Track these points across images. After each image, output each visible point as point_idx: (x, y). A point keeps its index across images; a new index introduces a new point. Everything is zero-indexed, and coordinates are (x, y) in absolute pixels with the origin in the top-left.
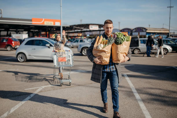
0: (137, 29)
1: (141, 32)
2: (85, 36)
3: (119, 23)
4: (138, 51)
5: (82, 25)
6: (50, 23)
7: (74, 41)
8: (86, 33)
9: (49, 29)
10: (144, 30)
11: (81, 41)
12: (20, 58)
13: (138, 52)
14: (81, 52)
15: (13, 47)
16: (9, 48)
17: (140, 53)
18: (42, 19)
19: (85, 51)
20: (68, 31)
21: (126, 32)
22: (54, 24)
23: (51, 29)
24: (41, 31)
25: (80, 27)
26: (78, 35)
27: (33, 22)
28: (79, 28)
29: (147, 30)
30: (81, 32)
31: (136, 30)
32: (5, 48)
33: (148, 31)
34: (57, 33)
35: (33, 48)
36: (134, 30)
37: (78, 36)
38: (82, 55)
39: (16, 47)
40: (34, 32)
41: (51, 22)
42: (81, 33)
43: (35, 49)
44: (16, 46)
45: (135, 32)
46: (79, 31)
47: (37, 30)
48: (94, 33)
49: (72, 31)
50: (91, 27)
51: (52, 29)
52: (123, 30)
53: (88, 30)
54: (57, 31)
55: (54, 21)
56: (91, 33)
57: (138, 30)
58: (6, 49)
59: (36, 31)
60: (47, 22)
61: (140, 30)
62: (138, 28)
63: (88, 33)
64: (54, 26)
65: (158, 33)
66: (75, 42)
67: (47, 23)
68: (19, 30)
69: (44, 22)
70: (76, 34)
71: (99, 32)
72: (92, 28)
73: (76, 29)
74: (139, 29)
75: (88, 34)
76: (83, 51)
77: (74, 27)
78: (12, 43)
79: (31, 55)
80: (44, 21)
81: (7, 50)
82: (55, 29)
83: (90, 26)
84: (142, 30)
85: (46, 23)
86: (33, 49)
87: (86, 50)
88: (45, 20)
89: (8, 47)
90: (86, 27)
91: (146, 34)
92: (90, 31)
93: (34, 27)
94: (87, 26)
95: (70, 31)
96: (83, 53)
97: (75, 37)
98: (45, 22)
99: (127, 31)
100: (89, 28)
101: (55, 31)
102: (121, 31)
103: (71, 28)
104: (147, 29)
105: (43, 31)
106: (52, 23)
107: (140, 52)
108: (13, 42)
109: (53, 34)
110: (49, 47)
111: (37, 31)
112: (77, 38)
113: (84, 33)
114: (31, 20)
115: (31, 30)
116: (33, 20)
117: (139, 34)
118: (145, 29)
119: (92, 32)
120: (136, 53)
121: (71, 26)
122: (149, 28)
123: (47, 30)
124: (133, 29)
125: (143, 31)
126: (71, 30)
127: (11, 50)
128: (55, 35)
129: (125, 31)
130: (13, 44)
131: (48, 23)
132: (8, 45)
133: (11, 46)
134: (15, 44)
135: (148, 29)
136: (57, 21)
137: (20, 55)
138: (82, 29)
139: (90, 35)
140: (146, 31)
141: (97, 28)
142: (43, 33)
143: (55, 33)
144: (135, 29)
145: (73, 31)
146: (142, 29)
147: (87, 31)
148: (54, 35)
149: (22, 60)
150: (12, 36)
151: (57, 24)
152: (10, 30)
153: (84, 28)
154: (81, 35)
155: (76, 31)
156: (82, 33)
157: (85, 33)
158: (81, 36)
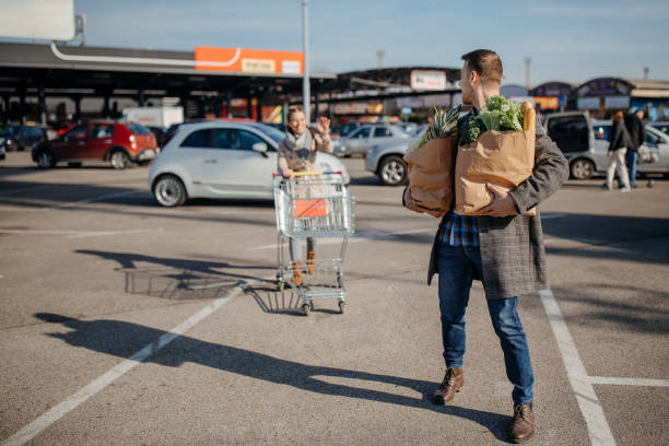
0: (594, 85)
1: (609, 95)
2: (396, 113)
3: (528, 61)
4: (587, 166)
5: (384, 70)
6: (264, 66)
7: (353, 133)
8: (400, 102)
9: (261, 88)
10: (622, 89)
11: (380, 132)
12: (165, 194)
13: (587, 173)
14: (378, 172)
15: (133, 154)
16: (116, 161)
17: (595, 174)
18: (234, 52)
19: (390, 168)
20: (330, 94)
21: (553, 96)
22: (279, 67)
23: (266, 89)
24: (229, 95)
25: (376, 80)
26: (367, 111)
27: (198, 63)
28: (371, 82)
29: (633, 87)
30: (381, 98)
31: (592, 89)
32: (105, 159)
33: (636, 93)
34: (291, 104)
35: (210, 158)
36: (585, 90)
37: (367, 114)
38: (382, 183)
39: (142, 157)
40: (203, 99)
41: (266, 62)
42: (381, 102)
43: (214, 161)
44: (143, 152)
45: (588, 95)
46: (374, 93)
47: (215, 94)
48: (429, 101)
49: (344, 96)
50: (418, 80)
51: (271, 89)
52: (540, 91)
53: (406, 89)
54: (289, 96)
55: (279, 58)
56: (417, 103)
57: (600, 89)
58: (107, 164)
59: (210, 94)
60: (253, 61)
61: (609, 87)
62: (598, 82)
63: (407, 100)
64: (279, 75)
66: (356, 136)
67: (253, 67)
68: (147, 92)
69: (239, 63)
70: (360, 108)
71: (447, 97)
72: (421, 82)
73: (360, 86)
74: (603, 85)
75: (405, 106)
76: (386, 168)
77: (354, 80)
78: (129, 143)
79: (204, 181)
80: (242, 56)
81: (112, 168)
82: (279, 89)
83: (414, 77)
84: (615, 87)
85: (248, 64)
86: (207, 162)
87: (394, 164)
88: (245, 55)
89: (115, 157)
90: (399, 80)
91: (631, 106)
92: (415, 94)
93: (202, 79)
94: (402, 75)
95: (340, 96)
96: (385, 177)
97: (357, 116)
98: (244, 62)
99: (556, 92)
100: (408, 84)
101: (282, 97)
102: (534, 93)
103: (342, 82)
104: (634, 83)
105: (237, 96)
106: (268, 66)
107: (595, 170)
108: (132, 138)
109: (276, 105)
110: (264, 155)
111: (213, 97)
112: (363, 120)
113: (392, 101)
114: (191, 56)
115: (194, 93)
116: (198, 56)
117: (603, 102)
118: (625, 83)
119: (421, 98)
120: (581, 176)
121: (340, 76)
122: (645, 80)
123: (252, 92)
124: (582, 86)
125: (618, 93)
126: (342, 92)
127: (126, 167)
128: (282, 112)
129: (549, 93)
130: (134, 146)
131: (255, 65)
132: (115, 150)
133: (125, 153)
134: (138, 143)
135: (638, 86)
136: (291, 57)
137: (164, 183)
138: (383, 88)
139: (414, 110)
140: (628, 94)
141: (438, 82)
142: (237, 103)
143: (280, 103)
144: (588, 84)
145: (350, 95)
146: (612, 84)
147: (402, 95)
148: (278, 109)
149: (170, 198)
150: (126, 116)
151: (291, 69)
152: (117, 91)
153: (392, 82)
154: (379, 108)
155: (360, 93)
156: (385, 102)
157: (395, 103)
158: (380, 115)
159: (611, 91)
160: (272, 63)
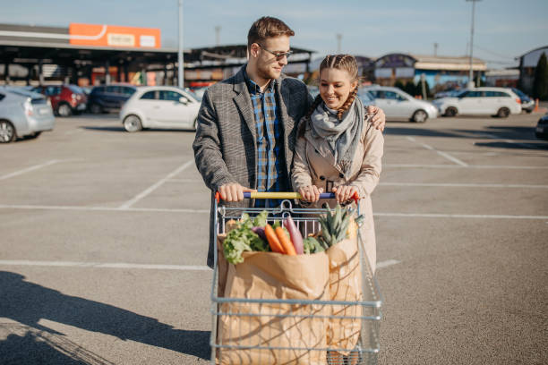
0: (388, 59)
1: (398, 67)
9: (129, 59)
10: (408, 62)
12: (130, 125)
15: (73, 106)
16: (63, 110)
18: (101, 28)
22: (138, 41)
23: (133, 59)
25: (220, 53)
26: (211, 77)
27: (72, 37)
28: (216, 55)
29: (414, 61)
30: (223, 67)
31: (387, 62)
33: (419, 66)
34: (147, 71)
36: (381, 63)
37: (211, 80)
41: (127, 36)
42: (222, 71)
45: (383, 67)
46: (216, 63)
49: (193, 65)
53: (243, 61)
54: (146, 64)
55: (138, 33)
57: (392, 62)
59: (84, 63)
60: (116, 36)
61: (398, 61)
62: (391, 56)
65: (449, 72)
67: (120, 41)
69: (104, 39)
70: (206, 75)
73: (206, 58)
74: (394, 59)
77: (204, 53)
78: (71, 99)
79: (152, 118)
80: (107, 32)
84: (403, 61)
85: (112, 38)
88: (110, 30)
89: (62, 107)
90: (239, 54)
91: (415, 75)
94: (241, 50)
95: (190, 65)
97: (204, 81)
98: (110, 36)
100: (244, 57)
101: (141, 65)
104: (416, 58)
106: (128, 40)
109: (136, 71)
111: (86, 65)
113: (230, 70)
114: (66, 31)
116: (72, 31)
117: (394, 72)
118: (410, 58)
121: (193, 51)
123: (121, 62)
124: (378, 60)
125: (405, 66)
126: (191, 62)
127: (69, 115)
128: (141, 77)
130: (74, 101)
131: (118, 39)
133: (68, 105)
135: (421, 60)
136: (147, 32)
137: (130, 119)
138: (224, 60)
140: (413, 66)
143: (139, 70)
144: (383, 58)
145: (198, 64)
146: (401, 58)
147: (239, 65)
148: (138, 75)
149: (133, 127)
151: (148, 43)
153: (232, 56)
154: (220, 75)
155: (206, 63)
156: (225, 70)
157: (232, 71)
159: (401, 64)
160: (132, 37)
